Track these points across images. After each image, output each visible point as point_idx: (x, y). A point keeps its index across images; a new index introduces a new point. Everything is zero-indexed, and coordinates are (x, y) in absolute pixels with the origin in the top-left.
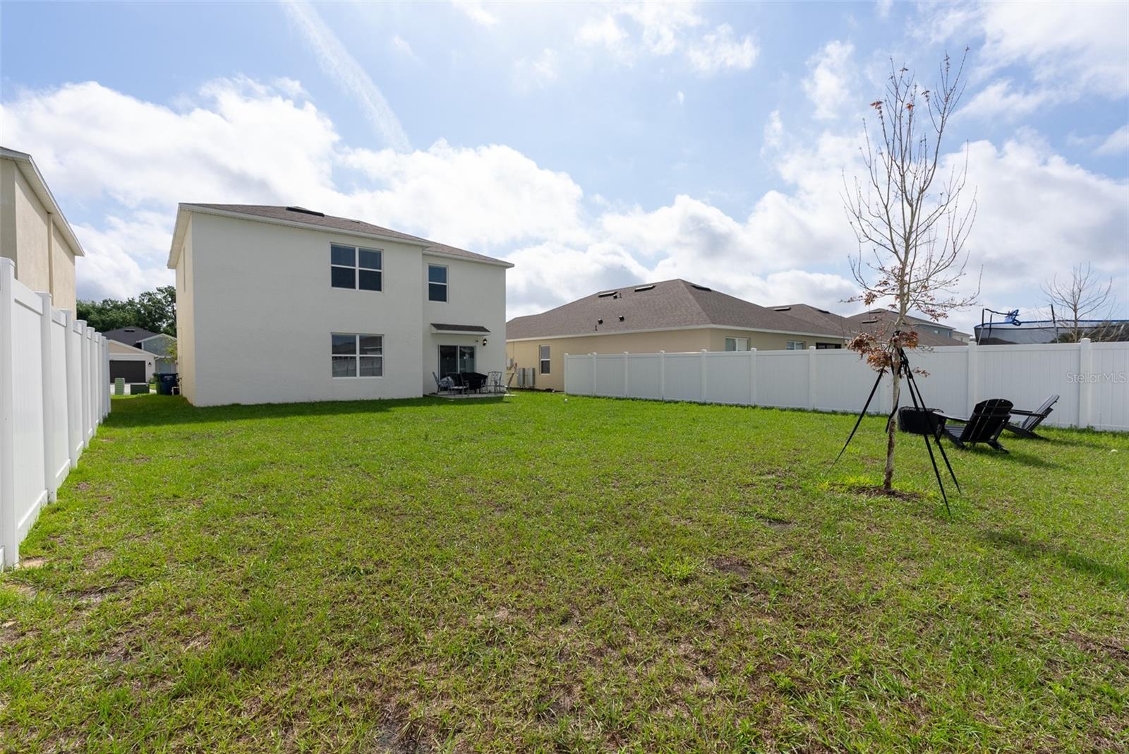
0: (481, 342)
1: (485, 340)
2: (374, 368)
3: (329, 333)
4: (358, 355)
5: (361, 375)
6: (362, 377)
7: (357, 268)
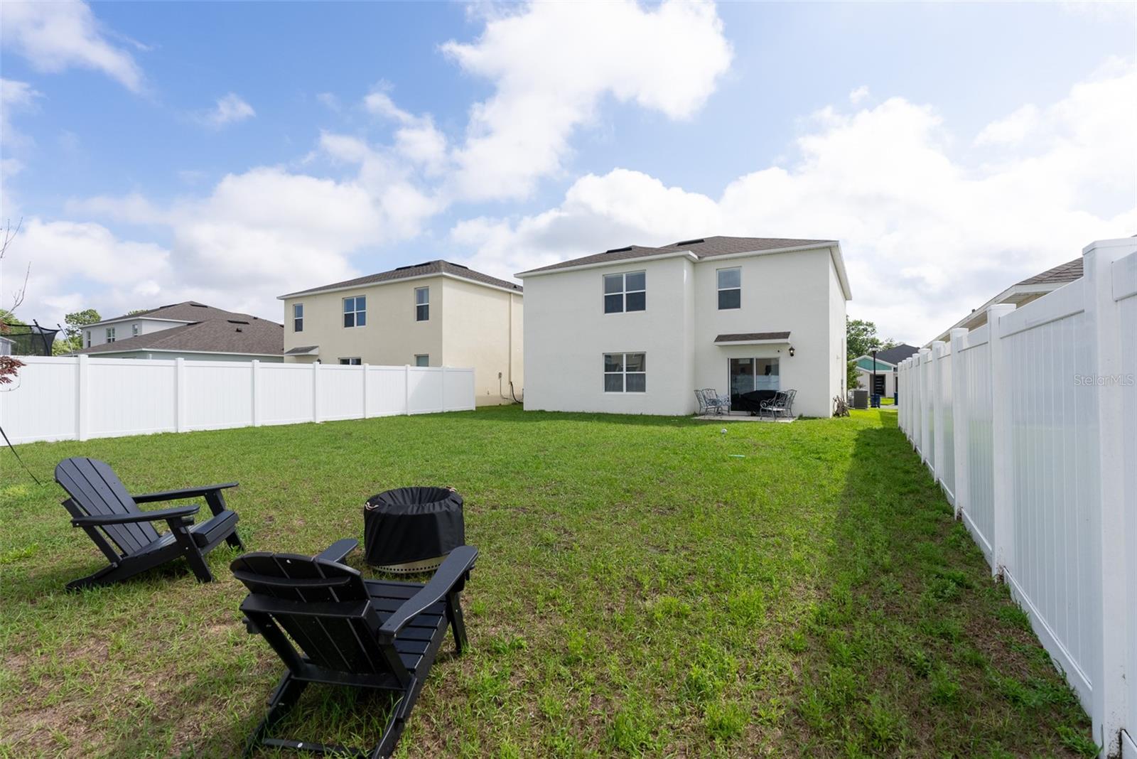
0: (786, 352)
1: (792, 349)
2: (638, 384)
3: (601, 355)
4: (624, 373)
5: (627, 391)
6: (629, 393)
7: (624, 293)
